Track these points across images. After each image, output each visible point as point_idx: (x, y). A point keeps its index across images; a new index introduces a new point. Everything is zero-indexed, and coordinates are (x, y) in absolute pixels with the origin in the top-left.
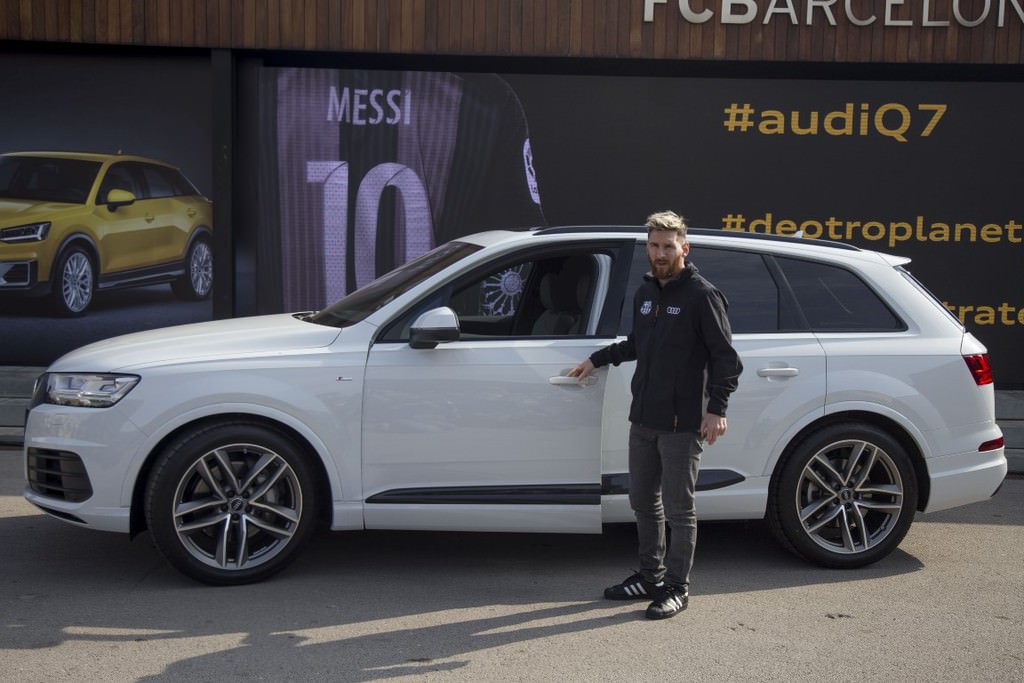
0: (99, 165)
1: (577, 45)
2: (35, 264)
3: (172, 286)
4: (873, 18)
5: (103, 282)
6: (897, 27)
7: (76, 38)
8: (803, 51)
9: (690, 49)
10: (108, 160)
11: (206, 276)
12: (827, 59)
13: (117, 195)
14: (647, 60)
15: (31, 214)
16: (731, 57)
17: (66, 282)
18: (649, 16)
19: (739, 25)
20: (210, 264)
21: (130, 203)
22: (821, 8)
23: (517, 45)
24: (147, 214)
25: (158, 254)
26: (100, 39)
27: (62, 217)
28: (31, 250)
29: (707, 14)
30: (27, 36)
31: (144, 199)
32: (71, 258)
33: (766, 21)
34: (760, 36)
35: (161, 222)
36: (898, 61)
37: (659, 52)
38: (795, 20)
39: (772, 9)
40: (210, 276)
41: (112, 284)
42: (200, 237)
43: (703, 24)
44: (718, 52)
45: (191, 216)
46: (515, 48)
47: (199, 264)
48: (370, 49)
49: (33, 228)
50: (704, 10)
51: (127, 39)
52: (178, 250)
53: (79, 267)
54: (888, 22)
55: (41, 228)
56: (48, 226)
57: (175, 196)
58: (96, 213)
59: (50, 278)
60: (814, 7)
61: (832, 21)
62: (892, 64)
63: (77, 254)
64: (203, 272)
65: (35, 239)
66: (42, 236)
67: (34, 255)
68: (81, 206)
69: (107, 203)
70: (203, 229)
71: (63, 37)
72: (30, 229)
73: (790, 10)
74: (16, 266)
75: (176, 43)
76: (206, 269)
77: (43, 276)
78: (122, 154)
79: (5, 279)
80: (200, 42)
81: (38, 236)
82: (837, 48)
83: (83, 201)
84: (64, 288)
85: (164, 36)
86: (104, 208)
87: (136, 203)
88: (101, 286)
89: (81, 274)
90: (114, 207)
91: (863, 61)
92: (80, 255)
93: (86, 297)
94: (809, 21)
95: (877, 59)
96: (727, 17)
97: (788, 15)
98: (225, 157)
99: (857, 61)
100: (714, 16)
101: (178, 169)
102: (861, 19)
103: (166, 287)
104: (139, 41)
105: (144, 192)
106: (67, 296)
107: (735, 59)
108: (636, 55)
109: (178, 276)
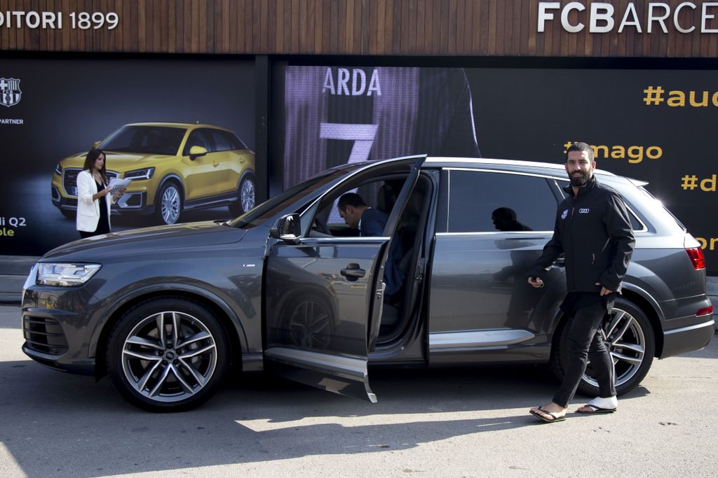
0: (185, 130)
1: (493, 48)
2: (145, 194)
3: (229, 208)
4: (693, 28)
5: (187, 205)
6: (710, 34)
7: (172, 50)
8: (645, 51)
9: (569, 50)
10: (190, 127)
11: (251, 201)
12: (662, 56)
13: (195, 150)
14: (539, 57)
15: (144, 162)
16: (597, 55)
17: (164, 206)
18: (541, 28)
19: (601, 34)
20: (254, 193)
21: (204, 154)
22: (658, 21)
23: (452, 49)
24: (214, 162)
25: (221, 187)
26: (187, 50)
27: (162, 164)
28: (143, 185)
29: (580, 27)
30: (142, 50)
31: (212, 152)
32: (167, 190)
33: (620, 30)
34: (616, 40)
35: (223, 166)
36: (710, 56)
37: (547, 52)
38: (640, 30)
39: (624, 23)
40: (253, 201)
41: (193, 206)
42: (247, 176)
43: (577, 33)
44: (588, 52)
45: (241, 162)
46: (451, 51)
47: (247, 193)
48: (357, 53)
49: (144, 171)
50: (578, 24)
51: (203, 50)
52: (232, 185)
53: (172, 196)
54: (703, 30)
55: (149, 171)
56: (153, 169)
57: (232, 150)
58: (182, 161)
59: (154, 203)
60: (653, 21)
61: (665, 30)
62: (706, 58)
63: (170, 188)
64: (249, 199)
65: (146, 178)
66: (150, 176)
67: (145, 188)
68: (174, 157)
69: (189, 154)
70: (249, 171)
71: (164, 49)
72: (143, 171)
73: (637, 23)
74: (134, 195)
75: (233, 51)
76: (251, 197)
77: (150, 201)
78: (199, 123)
79: (128, 204)
80: (248, 51)
81: (147, 176)
82: (669, 48)
83: (174, 153)
84: (163, 209)
85: (226, 47)
86: (187, 158)
87: (207, 154)
88: (185, 208)
89: (173, 200)
90: (193, 157)
91: (686, 56)
92: (172, 188)
93: (176, 215)
94: (649, 30)
95: (695, 55)
96: (594, 28)
97: (635, 26)
98: (264, 124)
99: (682, 57)
100: (585, 28)
101: (234, 132)
102: (685, 29)
103: (226, 208)
104: (210, 51)
105: (212, 147)
106: (164, 214)
107: (599, 56)
108: (532, 54)
109: (233, 202)
